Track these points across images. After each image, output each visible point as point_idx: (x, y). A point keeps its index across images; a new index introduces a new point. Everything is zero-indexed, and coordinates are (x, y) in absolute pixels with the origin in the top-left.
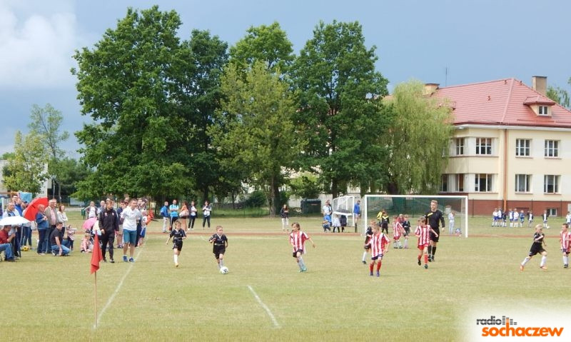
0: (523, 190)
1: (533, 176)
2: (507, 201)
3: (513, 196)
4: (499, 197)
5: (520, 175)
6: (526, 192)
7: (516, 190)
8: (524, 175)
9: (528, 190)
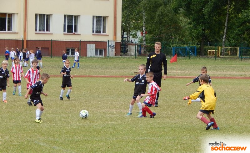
0: (44, 30)
1: (53, 16)
2: (27, 41)
3: (33, 36)
4: (20, 37)
5: (41, 15)
6: (46, 32)
7: (36, 30)
8: (44, 15)
9: (48, 30)
